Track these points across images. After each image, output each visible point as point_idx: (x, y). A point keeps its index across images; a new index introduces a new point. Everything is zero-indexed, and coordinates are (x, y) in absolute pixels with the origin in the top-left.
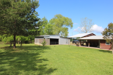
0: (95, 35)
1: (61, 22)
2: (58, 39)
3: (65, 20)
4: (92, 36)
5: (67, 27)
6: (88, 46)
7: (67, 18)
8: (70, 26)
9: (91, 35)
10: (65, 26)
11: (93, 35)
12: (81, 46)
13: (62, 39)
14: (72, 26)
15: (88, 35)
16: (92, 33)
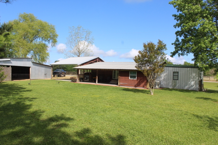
0: (102, 61)
1: (34, 31)
2: (29, 68)
3: (43, 27)
4: (98, 63)
5: (44, 42)
6: (95, 82)
7: (46, 23)
8: (51, 41)
9: (96, 62)
10: (41, 39)
11: (99, 61)
12: (80, 81)
13: (37, 67)
14: (55, 42)
15: (92, 60)
16: (98, 58)
